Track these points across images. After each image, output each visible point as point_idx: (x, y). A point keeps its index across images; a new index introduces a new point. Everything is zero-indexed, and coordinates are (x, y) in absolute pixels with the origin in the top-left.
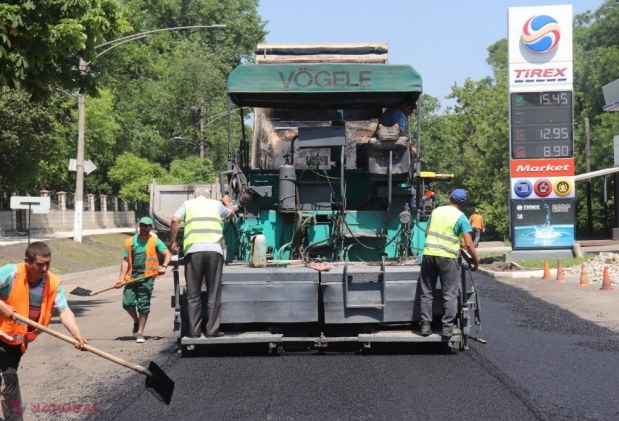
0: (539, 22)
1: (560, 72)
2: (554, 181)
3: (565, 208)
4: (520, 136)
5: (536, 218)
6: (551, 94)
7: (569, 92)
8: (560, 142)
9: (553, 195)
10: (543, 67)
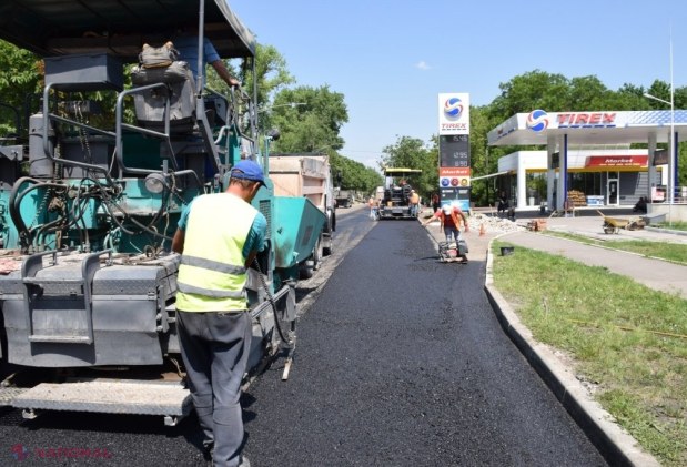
0: (453, 101)
1: (463, 125)
2: (460, 178)
3: (465, 192)
4: (444, 156)
5: (451, 196)
6: (459, 136)
7: (467, 136)
8: (463, 159)
9: (459, 185)
10: (455, 123)
